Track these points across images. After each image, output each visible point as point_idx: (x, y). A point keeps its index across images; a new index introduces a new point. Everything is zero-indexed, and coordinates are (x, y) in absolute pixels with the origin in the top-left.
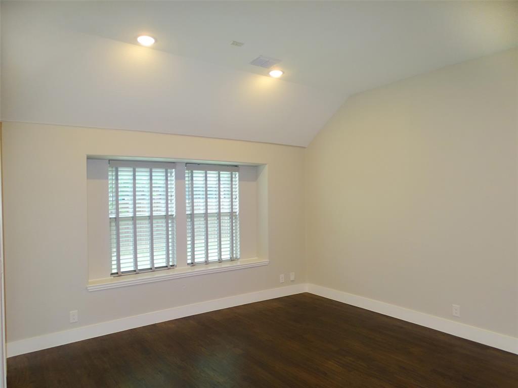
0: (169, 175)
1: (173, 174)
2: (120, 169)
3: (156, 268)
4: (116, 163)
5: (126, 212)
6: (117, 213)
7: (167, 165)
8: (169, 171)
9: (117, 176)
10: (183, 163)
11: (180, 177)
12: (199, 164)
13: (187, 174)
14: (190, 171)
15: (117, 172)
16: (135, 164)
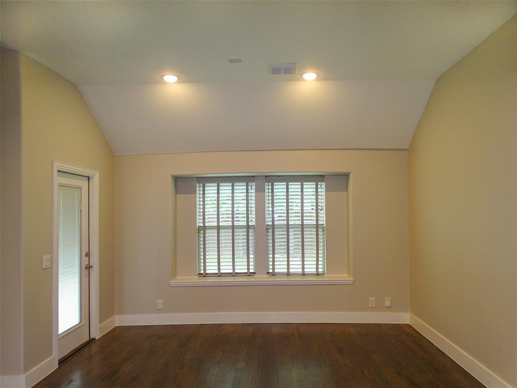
0: (250, 188)
1: (254, 187)
2: (206, 185)
3: (236, 273)
4: (204, 180)
5: (211, 222)
6: (204, 222)
7: (247, 179)
8: (250, 184)
9: (204, 190)
10: (263, 176)
11: (260, 190)
12: (279, 176)
13: (268, 187)
14: (270, 184)
15: (204, 187)
16: (219, 180)
